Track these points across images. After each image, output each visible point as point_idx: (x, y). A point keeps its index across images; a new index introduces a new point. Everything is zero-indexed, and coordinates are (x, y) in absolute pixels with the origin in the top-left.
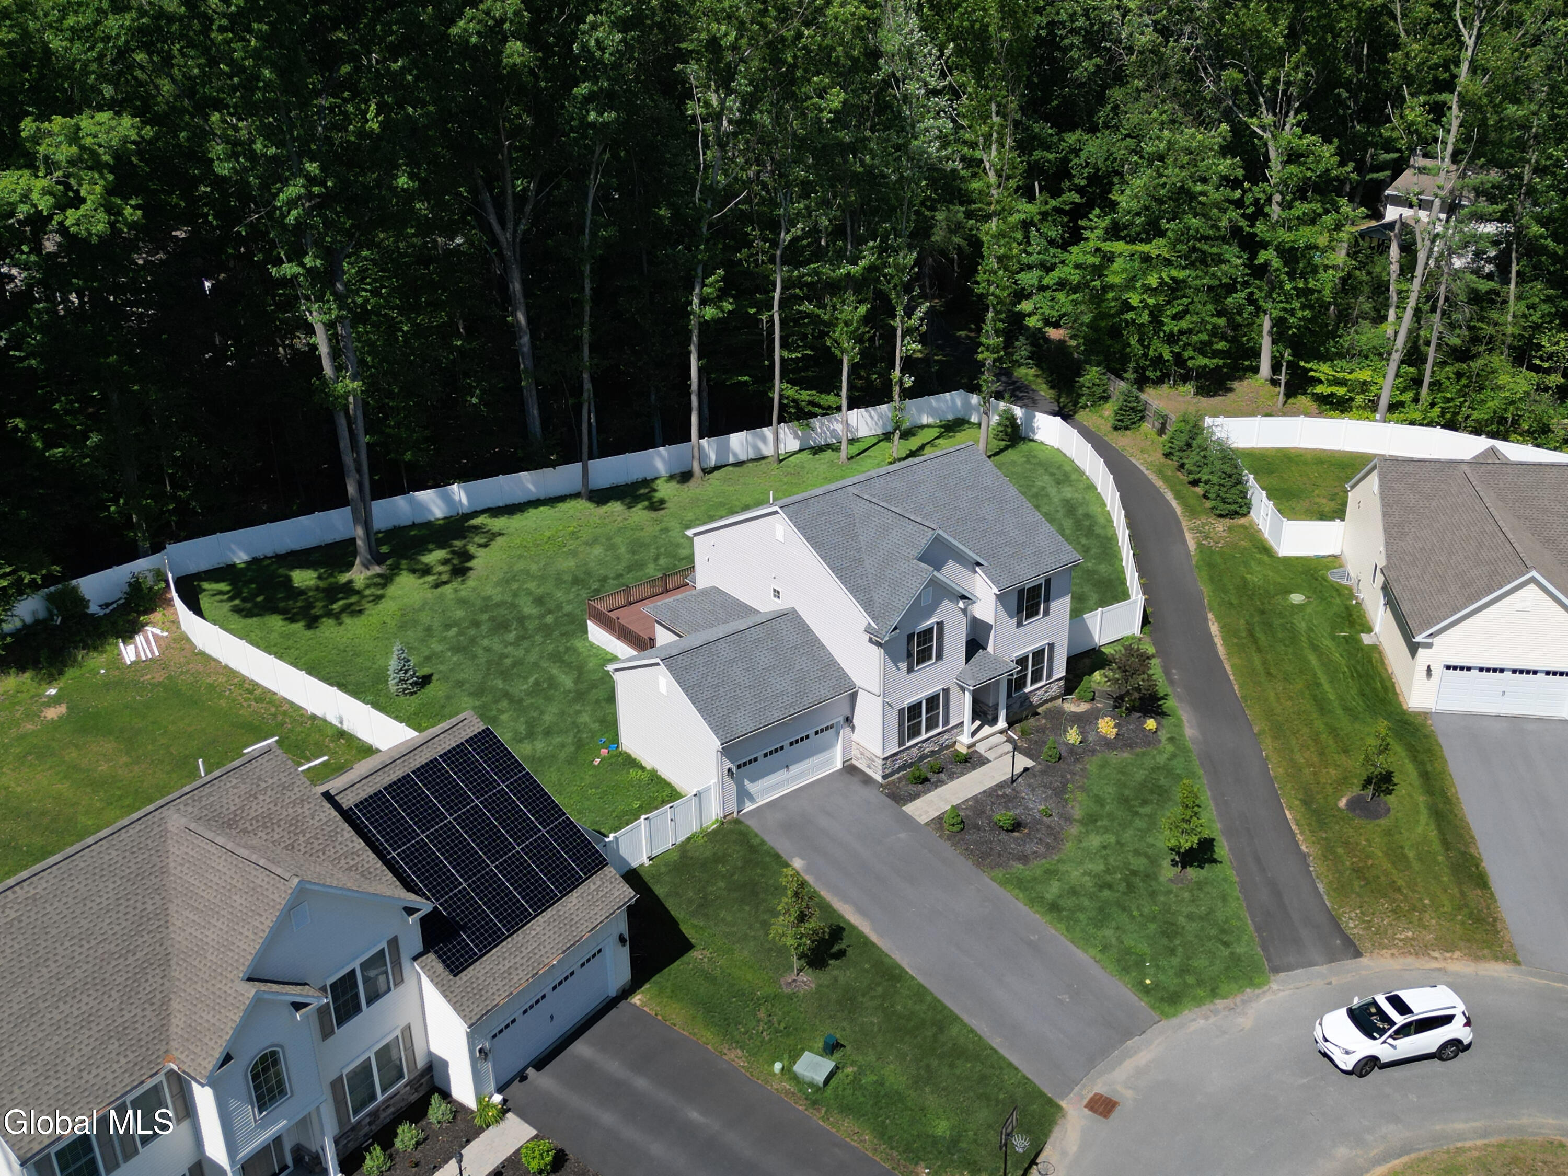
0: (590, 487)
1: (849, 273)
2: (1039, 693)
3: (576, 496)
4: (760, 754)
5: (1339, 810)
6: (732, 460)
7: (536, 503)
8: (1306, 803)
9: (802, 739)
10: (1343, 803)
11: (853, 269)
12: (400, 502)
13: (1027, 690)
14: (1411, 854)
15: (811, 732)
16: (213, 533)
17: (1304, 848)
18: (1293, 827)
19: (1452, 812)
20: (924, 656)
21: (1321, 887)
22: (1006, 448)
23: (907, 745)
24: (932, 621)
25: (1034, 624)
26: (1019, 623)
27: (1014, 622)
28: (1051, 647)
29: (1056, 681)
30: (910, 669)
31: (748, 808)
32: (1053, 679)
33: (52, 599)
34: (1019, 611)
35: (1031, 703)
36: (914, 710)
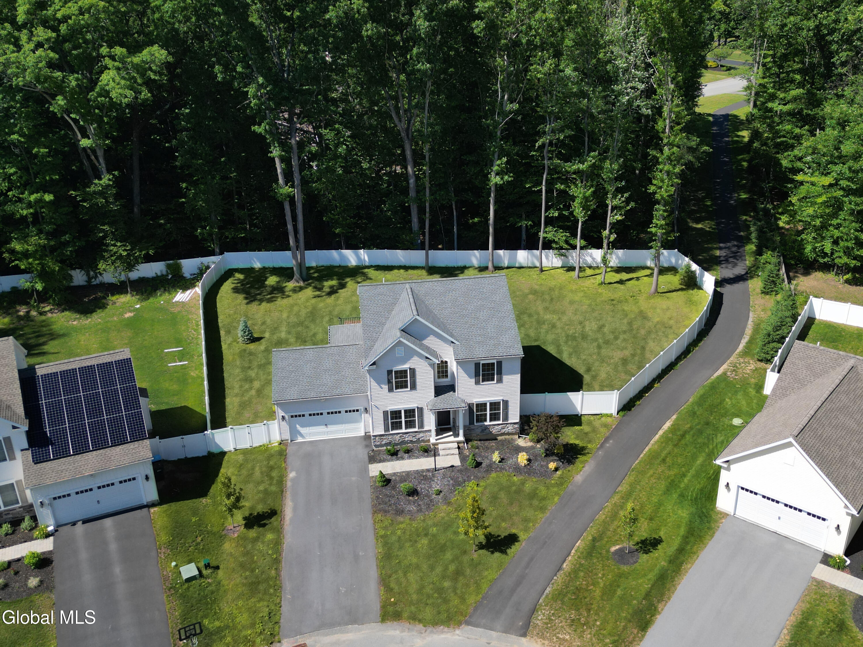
0: (430, 265)
1: (579, 168)
2: (496, 427)
3: (422, 268)
4: (307, 413)
5: (608, 551)
6: (517, 265)
7: (400, 267)
8: (594, 540)
9: (336, 413)
10: (613, 549)
11: (581, 166)
12: (334, 253)
13: (486, 423)
14: (619, 592)
15: (343, 410)
16: (246, 251)
17: (565, 565)
18: (573, 551)
19: (673, 578)
20: (401, 385)
21: (548, 590)
22: (682, 289)
23: (391, 432)
24: (406, 366)
25: (490, 386)
26: (477, 383)
27: (473, 380)
28: (506, 403)
29: (511, 423)
30: (390, 390)
31: (300, 440)
32: (509, 422)
33: (168, 266)
34: (477, 375)
35: (491, 432)
36: (396, 414)
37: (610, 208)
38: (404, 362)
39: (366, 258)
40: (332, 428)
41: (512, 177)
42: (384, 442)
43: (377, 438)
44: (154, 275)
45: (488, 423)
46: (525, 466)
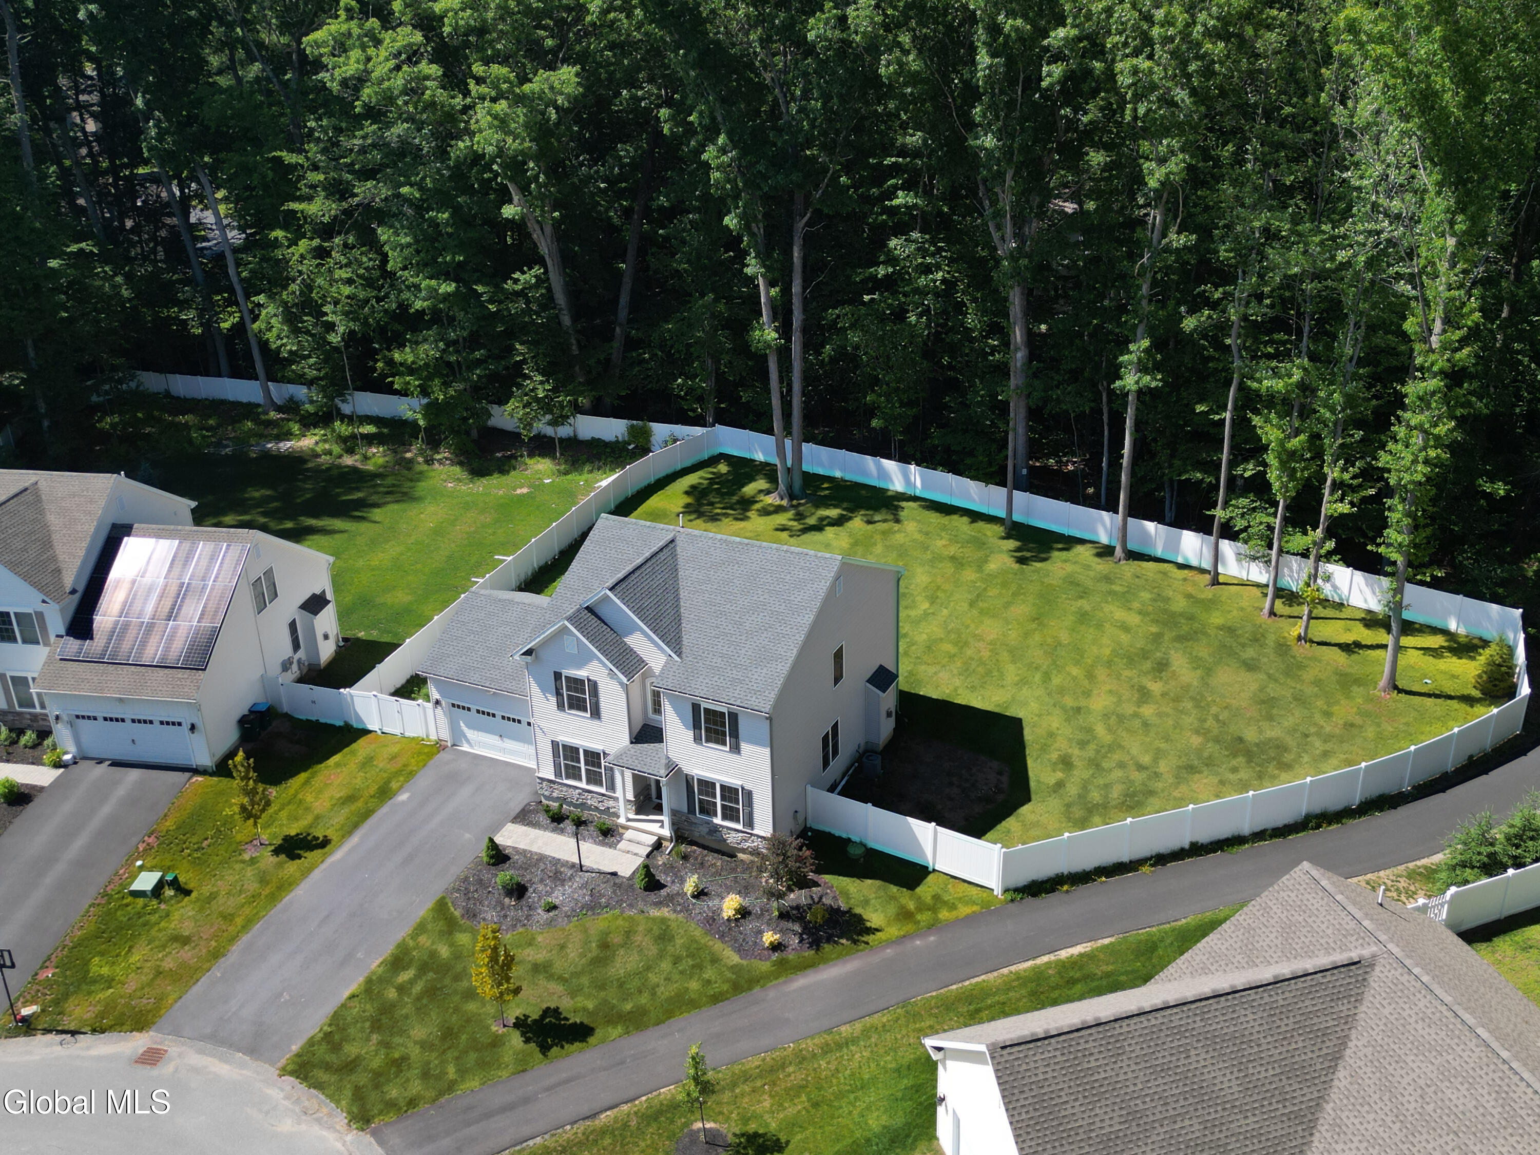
1: (1272, 387)
2: (733, 834)
4: (473, 707)
9: (513, 720)
11: (1277, 384)
13: (715, 821)
15: (524, 720)
17: (605, 1115)
18: (643, 1099)
20: (577, 704)
21: (535, 1141)
22: (1463, 698)
23: (566, 782)
24: (582, 673)
25: (717, 752)
26: (697, 739)
27: (690, 734)
28: (749, 795)
29: (758, 836)
30: (560, 706)
31: (465, 748)
32: (755, 832)
33: (632, 429)
34: (696, 726)
35: (725, 840)
36: (571, 752)
37: (1329, 482)
38: (580, 666)
39: (919, 483)
40: (509, 744)
41: (1160, 380)
42: (555, 795)
43: (545, 783)
44: (613, 439)
45: (718, 820)
46: (729, 920)
